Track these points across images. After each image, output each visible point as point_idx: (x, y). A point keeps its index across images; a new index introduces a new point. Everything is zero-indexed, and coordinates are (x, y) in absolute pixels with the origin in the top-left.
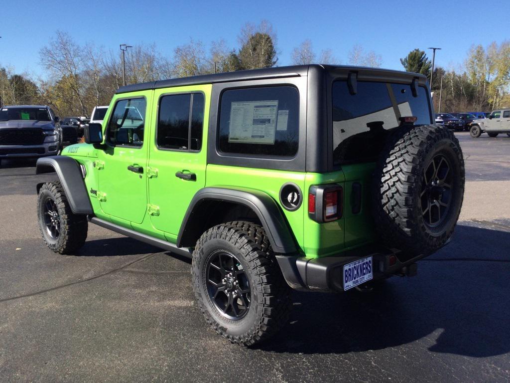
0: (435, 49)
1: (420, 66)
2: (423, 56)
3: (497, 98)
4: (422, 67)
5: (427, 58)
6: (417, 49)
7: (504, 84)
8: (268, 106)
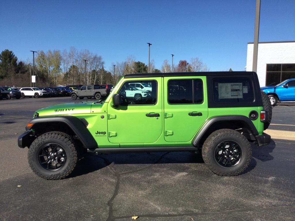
0: (34, 52)
1: (11, 59)
2: (12, 54)
3: (55, 79)
4: (12, 60)
5: (14, 55)
6: (7, 49)
7: (58, 72)
8: (238, 85)
